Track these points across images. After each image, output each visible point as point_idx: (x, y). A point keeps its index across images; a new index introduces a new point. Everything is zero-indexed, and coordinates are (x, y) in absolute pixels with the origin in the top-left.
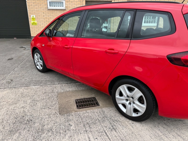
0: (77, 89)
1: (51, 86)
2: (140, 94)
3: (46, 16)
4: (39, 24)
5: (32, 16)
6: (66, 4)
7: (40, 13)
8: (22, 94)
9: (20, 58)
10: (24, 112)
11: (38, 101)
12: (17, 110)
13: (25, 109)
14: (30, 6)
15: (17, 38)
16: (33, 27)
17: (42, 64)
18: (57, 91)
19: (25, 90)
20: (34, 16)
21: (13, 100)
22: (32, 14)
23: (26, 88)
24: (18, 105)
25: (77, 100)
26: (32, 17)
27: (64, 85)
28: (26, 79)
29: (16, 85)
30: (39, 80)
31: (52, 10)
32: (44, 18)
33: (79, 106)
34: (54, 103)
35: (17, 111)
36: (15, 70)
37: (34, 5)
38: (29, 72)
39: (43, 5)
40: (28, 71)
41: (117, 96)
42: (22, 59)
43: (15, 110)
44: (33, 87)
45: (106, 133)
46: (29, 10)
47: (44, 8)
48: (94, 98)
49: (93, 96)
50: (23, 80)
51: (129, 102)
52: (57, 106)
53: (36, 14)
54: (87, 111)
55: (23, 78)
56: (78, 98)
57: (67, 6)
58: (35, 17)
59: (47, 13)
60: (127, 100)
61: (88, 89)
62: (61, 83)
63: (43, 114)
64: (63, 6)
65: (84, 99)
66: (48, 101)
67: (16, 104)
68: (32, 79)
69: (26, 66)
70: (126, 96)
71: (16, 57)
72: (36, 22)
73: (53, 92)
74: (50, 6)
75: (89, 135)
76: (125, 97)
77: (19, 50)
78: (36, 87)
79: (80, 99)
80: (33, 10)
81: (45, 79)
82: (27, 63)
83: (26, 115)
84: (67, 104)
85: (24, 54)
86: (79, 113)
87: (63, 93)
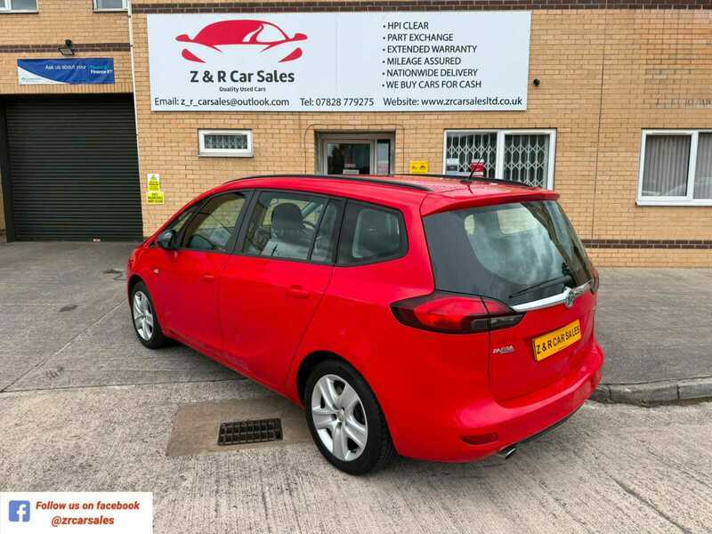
0: (238, 397)
1: (166, 388)
2: (356, 398)
3: (192, 177)
4: (170, 199)
5: (150, 176)
6: (256, 140)
7: (176, 167)
8: (81, 404)
9: (97, 307)
10: (78, 446)
11: (119, 423)
12: (60, 443)
13: (81, 440)
14: (147, 149)
15: (104, 239)
16: (150, 208)
17: (151, 324)
18: (178, 400)
19: (91, 396)
20: (157, 176)
21: (54, 419)
22: (152, 171)
23: (97, 389)
24: (65, 431)
25: (227, 425)
26: (149, 180)
27: (203, 384)
28: (102, 367)
29: (69, 382)
30: (136, 369)
31: (210, 159)
32: (185, 181)
33: (224, 440)
34: (161, 428)
35: (60, 445)
36: (76, 339)
37: (157, 144)
38: (113, 346)
39: (184, 144)
40: (113, 343)
41: (316, 408)
43: (54, 444)
44: (117, 387)
45: (264, 498)
46: (143, 158)
47: (190, 154)
48: (279, 420)
49: (276, 415)
50: (93, 369)
51: (338, 421)
52: (167, 436)
53: (164, 172)
54: (241, 451)
55: (95, 363)
56: (231, 420)
57: (258, 146)
58: (158, 180)
59: (198, 168)
60: (334, 417)
61: (269, 397)
62: (196, 379)
63: (123, 454)
64: (246, 148)
65: (248, 422)
66: (147, 423)
67: (60, 428)
68: (118, 366)
69: (109, 329)
70: (331, 406)
71: (85, 302)
72: (161, 194)
73: (167, 402)
74: (207, 147)
75: (221, 501)
76: (328, 408)
77: (100, 279)
78: (123, 387)
79: (235, 424)
80: (156, 158)
81: (155, 367)
82: (114, 322)
83: (80, 454)
84: (195, 433)
85: (114, 292)
86: (217, 453)
87: (194, 406)
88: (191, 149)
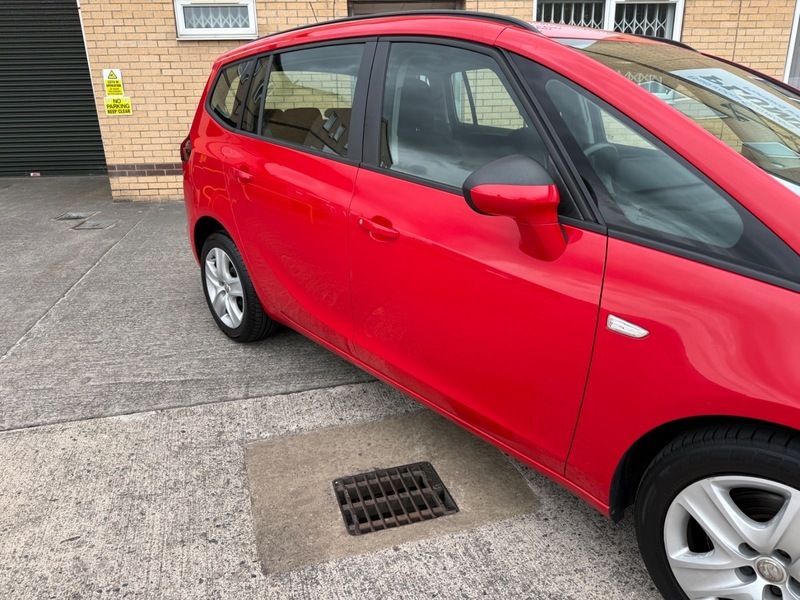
0: (336, 421)
1: (211, 412)
3: (170, 72)
4: (140, 108)
5: (106, 72)
6: (261, 14)
7: (144, 58)
8: (68, 460)
9: (58, 272)
10: (80, 566)
11: (148, 498)
12: (43, 562)
13: (85, 548)
14: (97, 30)
15: (44, 173)
16: (113, 121)
18: (238, 435)
19: (81, 439)
20: (117, 72)
21: (21, 500)
22: (109, 64)
23: (90, 424)
24: (47, 527)
25: (345, 481)
26: (106, 79)
27: (271, 400)
28: (89, 379)
29: (37, 415)
30: (148, 380)
31: (196, 44)
32: (160, 79)
33: (355, 518)
34: (230, 504)
35: (43, 567)
36: (33, 330)
37: (112, 22)
38: (99, 338)
39: (154, 21)
40: (96, 334)
42: (68, 276)
43: (32, 563)
44: (125, 418)
46: (92, 45)
47: (163, 36)
48: (426, 467)
49: (418, 454)
50: (75, 384)
52: (247, 522)
53: (127, 66)
54: (404, 548)
55: (75, 372)
56: (347, 470)
57: (264, 22)
58: (119, 79)
59: (177, 58)
61: (388, 417)
62: (257, 391)
63: (176, 577)
64: (246, 26)
65: (379, 473)
66: (199, 493)
67: (37, 521)
68: (115, 374)
69: (85, 309)
71: (36, 265)
72: (125, 99)
73: (220, 442)
74: (188, 25)
77: (52, 229)
78: (137, 417)
79: (358, 479)
80: (113, 44)
81: (179, 372)
82: (91, 295)
83: (89, 587)
84: (295, 507)
85: (77, 248)
86: (359, 558)
87: (270, 444)
88: (165, 29)
